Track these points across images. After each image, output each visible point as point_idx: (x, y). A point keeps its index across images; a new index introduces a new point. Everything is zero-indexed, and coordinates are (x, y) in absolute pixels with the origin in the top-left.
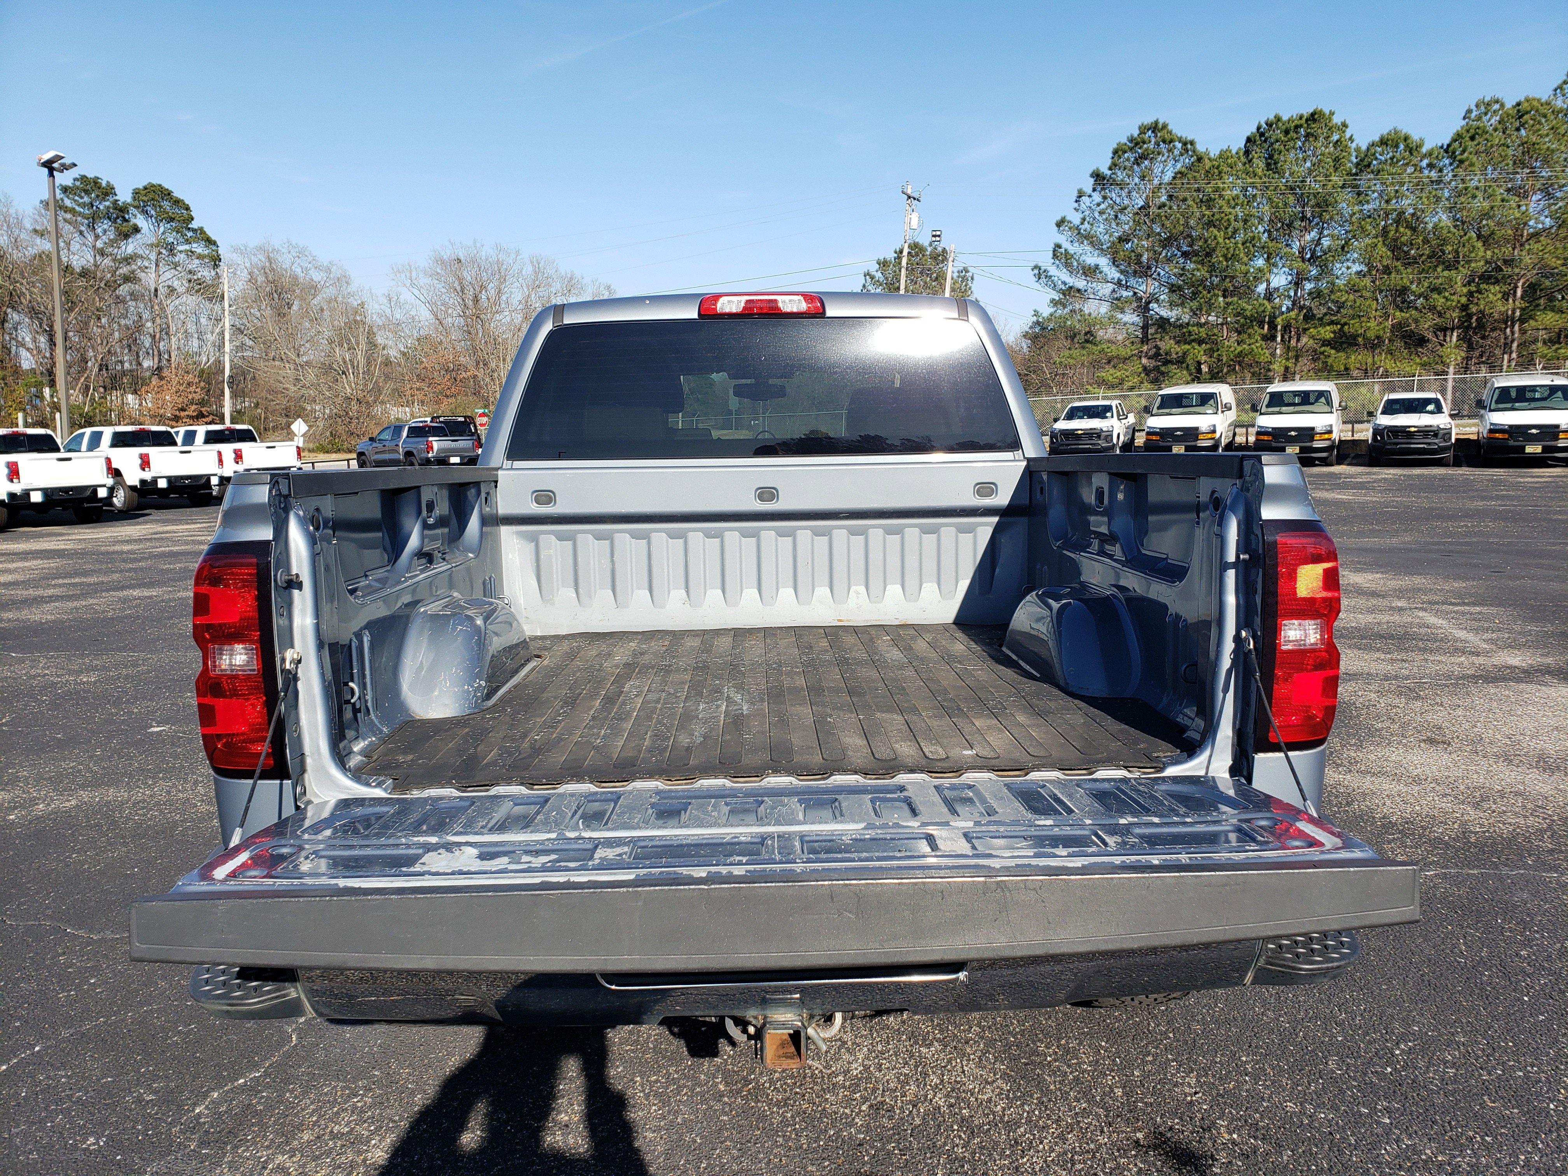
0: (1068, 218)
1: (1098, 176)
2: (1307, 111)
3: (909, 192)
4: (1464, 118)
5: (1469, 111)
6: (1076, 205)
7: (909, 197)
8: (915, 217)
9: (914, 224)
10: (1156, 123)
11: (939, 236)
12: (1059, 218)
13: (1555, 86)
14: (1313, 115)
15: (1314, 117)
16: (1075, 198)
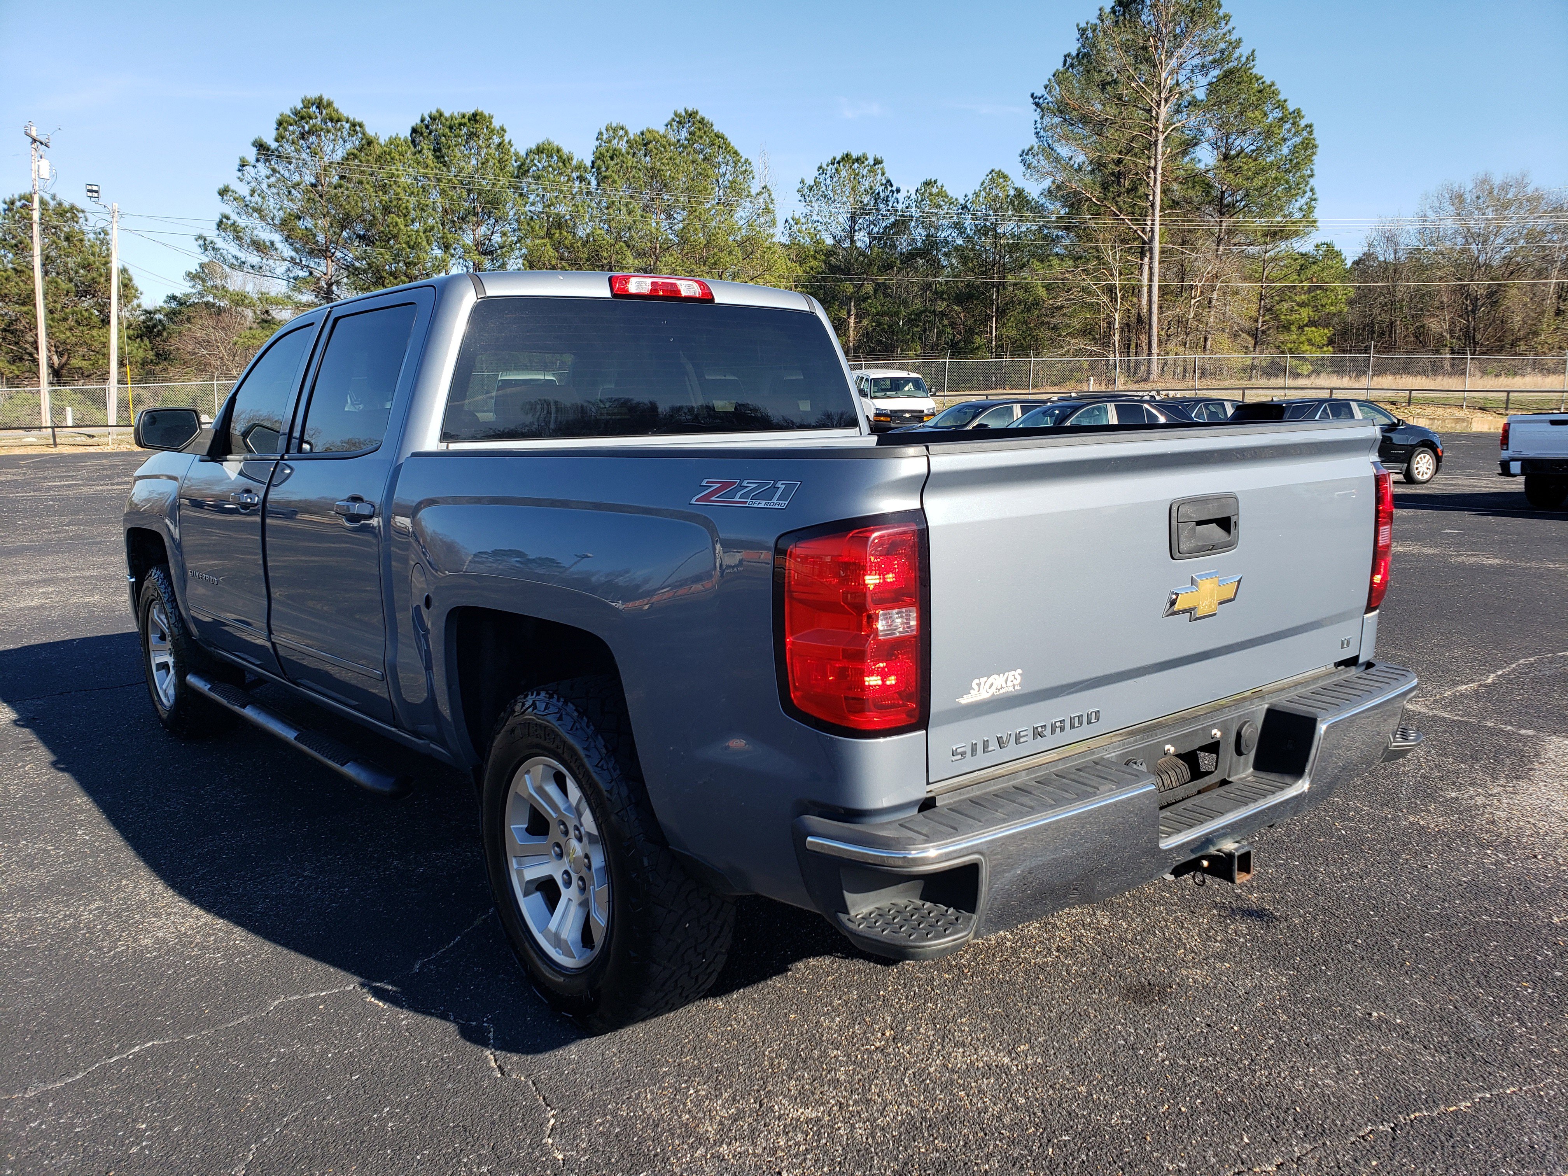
0: (232, 187)
1: (261, 146)
2: (470, 111)
3: (34, 134)
4: (597, 139)
5: (600, 133)
6: (239, 174)
7: (35, 141)
8: (44, 164)
9: (45, 173)
10: (320, 99)
11: (97, 192)
12: (222, 186)
13: (666, 122)
14: (475, 115)
15: (475, 118)
16: (237, 167)
